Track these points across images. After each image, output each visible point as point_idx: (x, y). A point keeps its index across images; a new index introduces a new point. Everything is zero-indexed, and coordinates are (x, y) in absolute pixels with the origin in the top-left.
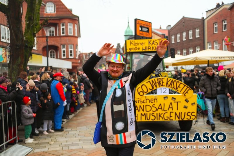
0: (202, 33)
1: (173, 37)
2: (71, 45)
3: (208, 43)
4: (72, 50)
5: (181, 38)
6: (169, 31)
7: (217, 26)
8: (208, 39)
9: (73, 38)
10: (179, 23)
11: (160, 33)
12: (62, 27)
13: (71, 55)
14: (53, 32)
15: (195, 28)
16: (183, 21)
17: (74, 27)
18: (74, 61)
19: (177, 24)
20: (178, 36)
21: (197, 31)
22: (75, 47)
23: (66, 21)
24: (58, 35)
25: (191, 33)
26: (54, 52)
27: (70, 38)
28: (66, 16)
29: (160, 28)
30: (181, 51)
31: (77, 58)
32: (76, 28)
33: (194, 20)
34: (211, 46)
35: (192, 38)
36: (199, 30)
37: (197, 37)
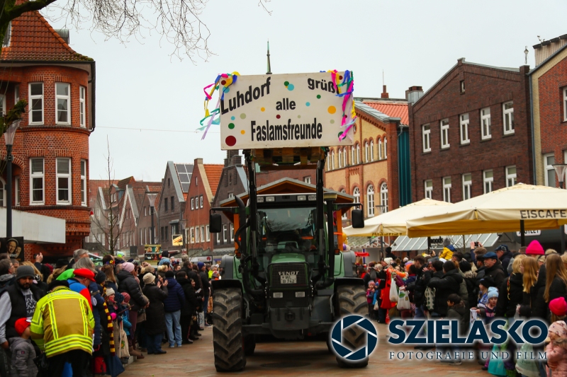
0: (524, 120)
1: (427, 132)
2: (64, 161)
3: (543, 154)
4: (68, 176)
5: (454, 135)
6: (413, 110)
8: (543, 143)
9: (71, 135)
10: (446, 82)
11: (382, 116)
13: (63, 196)
15: (502, 104)
16: (461, 77)
17: (75, 96)
18: (74, 216)
19: (439, 87)
20: (445, 127)
21: (509, 111)
22: (77, 166)
23: (47, 76)
25: (486, 117)
27: (60, 135)
28: (47, 57)
29: (385, 96)
30: (452, 183)
31: (84, 204)
32: (82, 100)
33: (495, 74)
34: (552, 167)
35: (489, 136)
36: (512, 110)
37: (506, 133)
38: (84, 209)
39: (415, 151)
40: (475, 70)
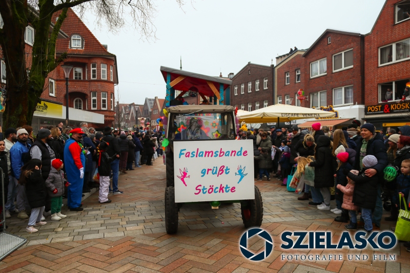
0: (271, 84)
1: (236, 88)
2: (105, 93)
3: (278, 96)
4: (106, 99)
5: (246, 89)
7: (289, 76)
8: (278, 92)
9: (107, 84)
10: (244, 70)
12: (92, 69)
13: (104, 106)
14: (80, 74)
15: (263, 78)
16: (249, 69)
17: (108, 69)
18: (108, 114)
19: (241, 72)
20: (243, 86)
21: (266, 81)
22: (110, 95)
23: (98, 61)
24: (86, 79)
25: (257, 83)
26: (80, 102)
27: (103, 83)
28: (98, 54)
29: (221, 76)
30: (245, 106)
31: (112, 110)
32: (111, 71)
33: (261, 68)
34: (281, 101)
35: (258, 90)
36: (267, 80)
37: (265, 89)
38: (112, 111)
39: (232, 95)
40: (254, 66)
